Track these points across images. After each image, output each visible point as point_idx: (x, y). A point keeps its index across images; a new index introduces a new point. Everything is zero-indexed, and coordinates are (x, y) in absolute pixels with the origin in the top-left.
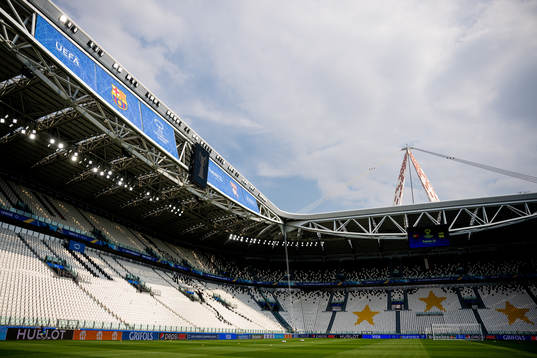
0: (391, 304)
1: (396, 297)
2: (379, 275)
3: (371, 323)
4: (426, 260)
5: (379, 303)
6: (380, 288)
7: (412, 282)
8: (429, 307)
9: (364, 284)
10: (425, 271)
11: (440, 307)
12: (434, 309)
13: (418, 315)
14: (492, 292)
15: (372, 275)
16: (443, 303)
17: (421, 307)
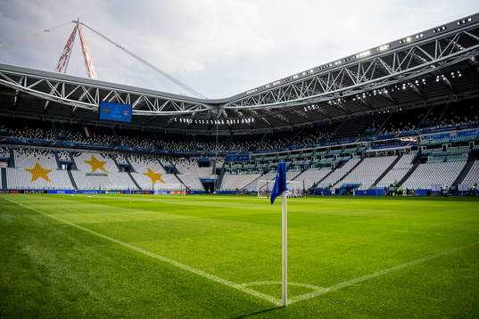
0: (60, 164)
1: (63, 158)
2: (45, 136)
3: (46, 179)
4: (86, 129)
5: (48, 162)
6: (47, 149)
7: (77, 147)
8: (94, 169)
9: (31, 143)
10: (87, 138)
11: (104, 169)
12: (99, 171)
13: (88, 175)
14: (138, 160)
15: (37, 135)
16: (104, 166)
17: (89, 169)
